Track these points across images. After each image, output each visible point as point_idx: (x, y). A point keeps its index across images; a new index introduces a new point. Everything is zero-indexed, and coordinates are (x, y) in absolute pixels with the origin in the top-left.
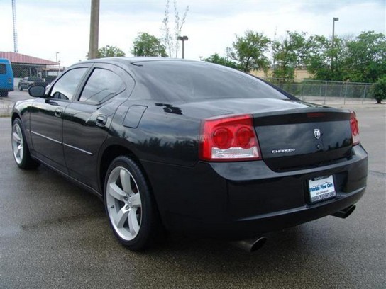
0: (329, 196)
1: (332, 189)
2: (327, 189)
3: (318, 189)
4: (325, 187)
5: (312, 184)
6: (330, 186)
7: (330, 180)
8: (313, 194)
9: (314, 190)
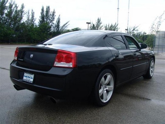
0: (29, 82)
1: (32, 80)
2: (30, 79)
3: (27, 77)
4: (30, 78)
5: (25, 74)
6: (31, 78)
7: (33, 76)
8: (24, 78)
9: (25, 77)
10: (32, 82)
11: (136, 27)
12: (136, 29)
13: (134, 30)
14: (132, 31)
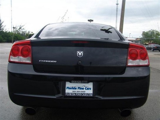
1: (91, 92)
4: (83, 89)
5: (68, 84)
6: (88, 89)
7: (90, 85)
8: (67, 91)
9: (70, 88)
10: (92, 95)
11: (23, 26)
12: (22, 28)
13: (20, 28)
14: (19, 29)
